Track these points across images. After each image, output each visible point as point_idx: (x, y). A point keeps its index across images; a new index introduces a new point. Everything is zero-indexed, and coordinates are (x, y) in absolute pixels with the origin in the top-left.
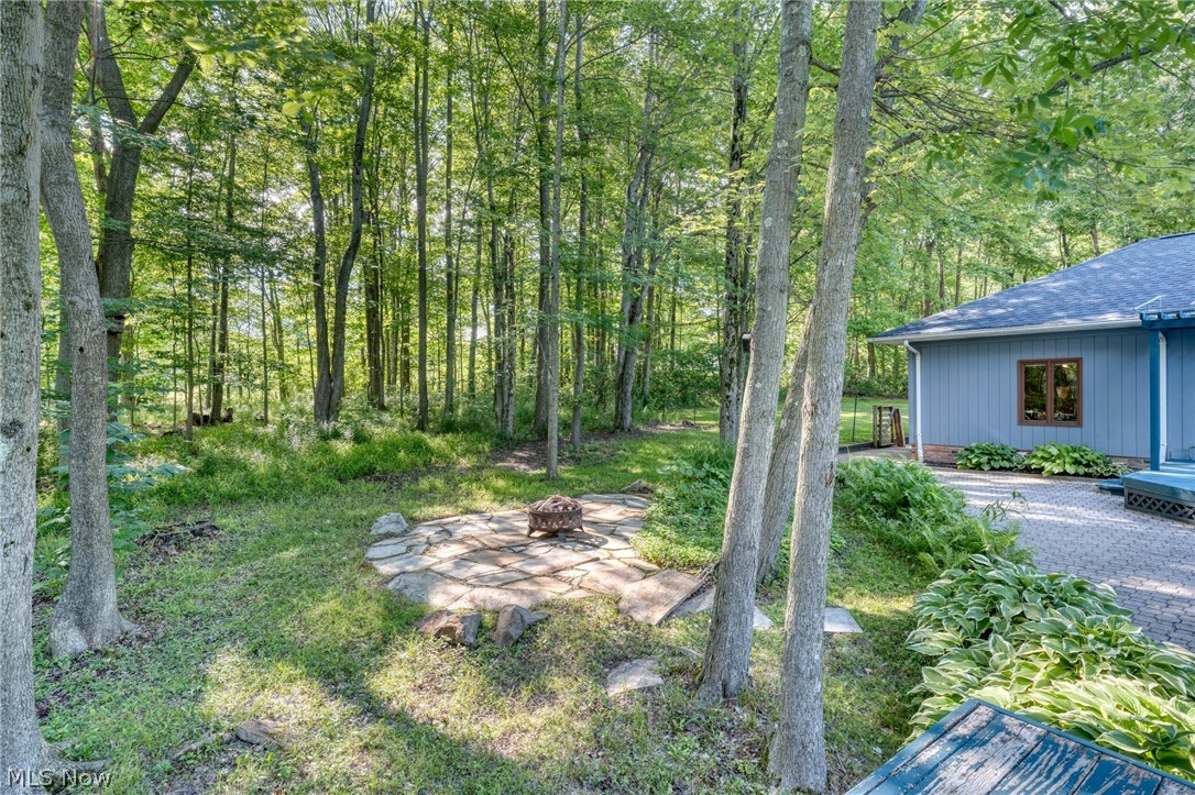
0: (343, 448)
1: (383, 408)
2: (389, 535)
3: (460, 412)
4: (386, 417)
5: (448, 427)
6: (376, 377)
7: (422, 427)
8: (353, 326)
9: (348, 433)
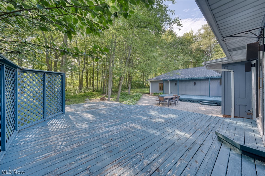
0: (82, 94)
1: (88, 89)
2: (87, 100)
3: (99, 89)
4: (89, 90)
5: (97, 91)
6: (87, 85)
7: (93, 91)
8: (84, 77)
9: (83, 92)
